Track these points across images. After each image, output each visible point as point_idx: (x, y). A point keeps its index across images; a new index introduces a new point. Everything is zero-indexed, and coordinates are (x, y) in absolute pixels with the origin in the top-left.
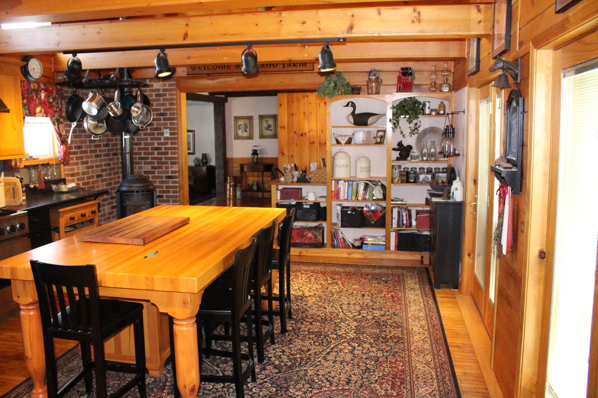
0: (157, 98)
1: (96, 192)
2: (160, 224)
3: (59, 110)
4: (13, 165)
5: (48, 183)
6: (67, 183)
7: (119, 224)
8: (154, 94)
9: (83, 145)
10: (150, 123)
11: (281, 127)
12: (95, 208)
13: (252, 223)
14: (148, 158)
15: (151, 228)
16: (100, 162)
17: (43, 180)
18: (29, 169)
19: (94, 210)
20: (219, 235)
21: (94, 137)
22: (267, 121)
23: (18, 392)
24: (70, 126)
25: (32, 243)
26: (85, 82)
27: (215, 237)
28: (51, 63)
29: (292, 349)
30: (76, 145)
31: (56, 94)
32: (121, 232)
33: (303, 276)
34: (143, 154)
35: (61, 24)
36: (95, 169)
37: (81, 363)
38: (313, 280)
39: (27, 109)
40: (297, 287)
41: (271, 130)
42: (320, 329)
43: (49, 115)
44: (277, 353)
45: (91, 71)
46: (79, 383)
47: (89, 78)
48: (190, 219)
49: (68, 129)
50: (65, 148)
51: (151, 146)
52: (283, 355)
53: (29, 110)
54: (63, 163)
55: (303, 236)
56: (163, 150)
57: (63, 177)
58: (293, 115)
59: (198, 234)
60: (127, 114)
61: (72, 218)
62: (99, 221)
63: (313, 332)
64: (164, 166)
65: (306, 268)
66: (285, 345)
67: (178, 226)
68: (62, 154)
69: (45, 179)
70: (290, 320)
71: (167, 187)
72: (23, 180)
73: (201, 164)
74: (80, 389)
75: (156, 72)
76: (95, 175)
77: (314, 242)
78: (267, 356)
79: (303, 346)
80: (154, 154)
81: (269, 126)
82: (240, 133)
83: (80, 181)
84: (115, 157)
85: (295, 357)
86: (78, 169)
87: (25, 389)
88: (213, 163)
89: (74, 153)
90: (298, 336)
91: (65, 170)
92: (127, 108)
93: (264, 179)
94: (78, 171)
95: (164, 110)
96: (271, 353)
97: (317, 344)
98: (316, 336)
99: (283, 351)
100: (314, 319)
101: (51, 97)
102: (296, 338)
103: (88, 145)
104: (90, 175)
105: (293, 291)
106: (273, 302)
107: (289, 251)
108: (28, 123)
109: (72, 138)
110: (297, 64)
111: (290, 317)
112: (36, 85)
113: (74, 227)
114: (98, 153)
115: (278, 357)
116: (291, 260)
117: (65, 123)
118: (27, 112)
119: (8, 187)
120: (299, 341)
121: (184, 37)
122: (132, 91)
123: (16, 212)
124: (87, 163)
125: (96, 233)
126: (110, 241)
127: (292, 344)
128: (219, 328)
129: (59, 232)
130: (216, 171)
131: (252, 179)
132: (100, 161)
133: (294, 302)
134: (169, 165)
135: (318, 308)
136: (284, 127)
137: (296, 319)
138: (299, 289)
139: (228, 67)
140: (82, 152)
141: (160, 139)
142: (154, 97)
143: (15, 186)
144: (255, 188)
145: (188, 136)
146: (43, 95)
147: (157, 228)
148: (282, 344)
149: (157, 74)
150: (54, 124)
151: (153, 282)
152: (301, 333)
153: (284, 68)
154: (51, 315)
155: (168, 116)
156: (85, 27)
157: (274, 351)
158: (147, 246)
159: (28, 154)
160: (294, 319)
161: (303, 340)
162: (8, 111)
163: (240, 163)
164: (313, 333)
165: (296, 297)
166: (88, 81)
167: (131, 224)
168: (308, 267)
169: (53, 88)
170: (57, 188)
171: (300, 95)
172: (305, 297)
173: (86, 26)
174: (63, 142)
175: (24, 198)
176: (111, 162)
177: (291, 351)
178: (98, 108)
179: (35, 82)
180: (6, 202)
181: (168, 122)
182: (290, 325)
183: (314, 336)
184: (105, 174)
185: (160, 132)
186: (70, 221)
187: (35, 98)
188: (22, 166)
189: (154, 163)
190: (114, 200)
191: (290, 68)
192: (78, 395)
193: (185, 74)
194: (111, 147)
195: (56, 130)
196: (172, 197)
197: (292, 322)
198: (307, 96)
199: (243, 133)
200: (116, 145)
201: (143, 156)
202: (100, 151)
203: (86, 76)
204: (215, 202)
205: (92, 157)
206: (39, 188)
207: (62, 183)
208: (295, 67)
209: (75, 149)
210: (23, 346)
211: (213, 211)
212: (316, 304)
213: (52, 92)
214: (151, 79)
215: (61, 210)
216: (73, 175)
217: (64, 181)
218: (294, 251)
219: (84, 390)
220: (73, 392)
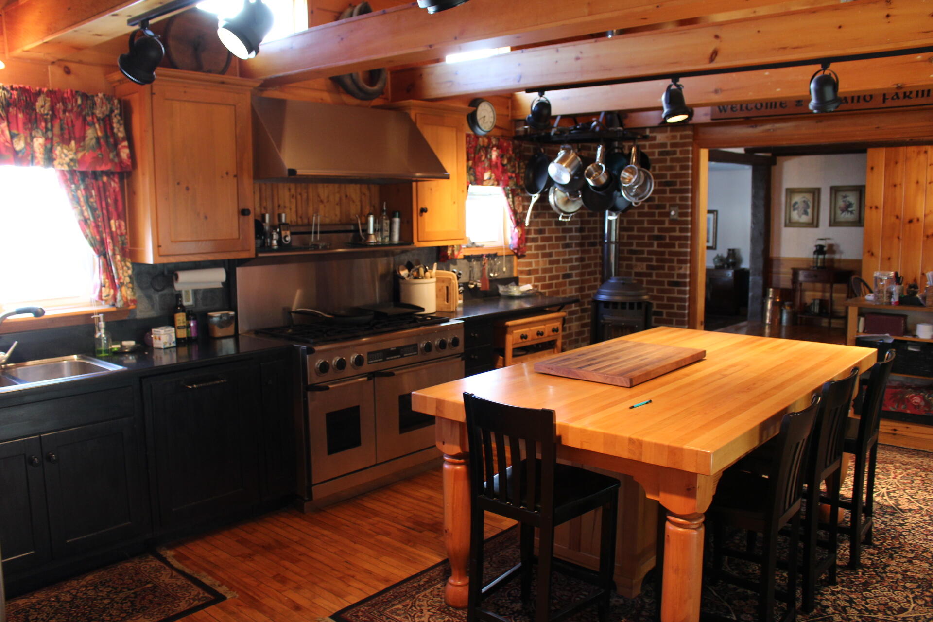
0: (661, 157)
1: (561, 300)
2: (658, 356)
3: (516, 177)
4: (449, 254)
5: (494, 281)
6: (520, 284)
7: (594, 351)
8: (657, 151)
9: (547, 228)
10: (649, 198)
11: (871, 208)
12: (558, 324)
13: (812, 369)
14: (642, 252)
15: (643, 362)
16: (569, 255)
17: (487, 277)
18: (470, 261)
19: (556, 327)
20: (754, 384)
21: (563, 217)
22: (845, 197)
23: (430, 576)
24: (529, 200)
25: (466, 367)
26: (555, 134)
27: (747, 387)
28: (508, 108)
29: (868, 600)
30: (537, 228)
31: (513, 153)
32: (597, 363)
33: (899, 471)
34: (635, 244)
35: (525, 50)
36: (561, 265)
37: (518, 554)
38: (918, 481)
39: (472, 175)
40: (884, 490)
41: (851, 212)
42: (929, 575)
43: (501, 183)
44: (838, 602)
45: (563, 117)
46: (512, 583)
47: (559, 128)
48: (707, 353)
49: (526, 203)
50: (520, 233)
51: (649, 234)
52: (851, 607)
53: (475, 177)
54: (516, 254)
55: (902, 401)
56: (667, 241)
57: (515, 274)
58: (895, 186)
59: (719, 379)
60: (614, 183)
61: (524, 337)
62: (563, 344)
63: (913, 577)
64: (667, 265)
65: (905, 459)
66: (856, 591)
67: (687, 363)
68: (516, 240)
69: (490, 277)
70: (869, 548)
71: (669, 299)
72: (461, 276)
73: (726, 266)
74: (513, 592)
75: (663, 115)
76: (561, 273)
77: (924, 414)
78: (819, 604)
79: (891, 599)
80: (651, 245)
81: (850, 205)
82: (795, 216)
83: (539, 282)
84: (592, 249)
85: (873, 615)
86: (537, 263)
87: (439, 575)
88: (746, 264)
89: (534, 240)
90: (882, 578)
91: (518, 264)
92: (615, 172)
93: (834, 295)
94: (537, 267)
95: (672, 176)
96: (827, 600)
97: (920, 602)
98: (918, 587)
99: (851, 601)
100: (917, 554)
101: (505, 157)
102: (877, 582)
103: (553, 229)
104: (554, 273)
105: (878, 495)
106: (840, 509)
107: (877, 426)
108: (472, 195)
109: (531, 217)
110: (911, 92)
111: (868, 542)
112: (486, 141)
113: (525, 350)
114: (568, 241)
115: (840, 609)
116: (879, 442)
117: (523, 195)
118: (472, 178)
119: (441, 284)
120: (883, 588)
121: (712, 56)
122: (624, 147)
123: (448, 321)
124: (550, 255)
125: (558, 362)
126: (578, 375)
127: (870, 591)
128: (737, 538)
129: (503, 355)
130: (751, 278)
131: (811, 295)
132: (570, 253)
133: (878, 516)
134: (675, 264)
135: (927, 535)
136: (876, 208)
137: (880, 548)
138: (888, 493)
139: (781, 104)
140: (543, 240)
141: (663, 222)
142: (656, 156)
143: (450, 284)
144: (816, 309)
145: (708, 219)
146: (494, 154)
147: (651, 363)
148: (849, 588)
149: (665, 119)
150: (507, 196)
151: (642, 448)
152: (888, 574)
153: (884, 102)
154: (485, 476)
155: (678, 187)
156: (557, 51)
157: (834, 597)
158: (635, 390)
159: (470, 240)
160: (875, 547)
161: (891, 588)
162: (448, 177)
163: (793, 266)
164: (912, 579)
165: (882, 507)
166: (558, 133)
167: (612, 353)
168: (910, 457)
169: (509, 145)
170: (505, 290)
171: (912, 149)
172: (901, 510)
173: (560, 49)
174: (519, 223)
175: (460, 302)
176: (586, 256)
177: (867, 603)
178: (572, 173)
179: (485, 136)
180: (437, 306)
181: (678, 196)
182: (867, 556)
183: (914, 585)
184: (576, 274)
185: (663, 211)
186: (520, 341)
187: (483, 158)
188: (461, 256)
189: (651, 260)
190: (586, 315)
191: (896, 103)
192: (509, 599)
193: (707, 119)
194: (586, 233)
195: (510, 205)
196: (676, 315)
197: (871, 550)
198: (926, 152)
199: (800, 216)
200: (595, 229)
201: (634, 247)
202: (571, 238)
203: (556, 125)
204: (745, 329)
205: (557, 247)
206: (481, 289)
207: (513, 283)
208: (907, 99)
209: (535, 233)
210: (443, 513)
211: (743, 344)
212: (922, 527)
213: (508, 150)
214: (653, 129)
215: (509, 323)
216: (529, 273)
217: (516, 281)
218: (885, 426)
219: (519, 595)
220: (503, 594)
